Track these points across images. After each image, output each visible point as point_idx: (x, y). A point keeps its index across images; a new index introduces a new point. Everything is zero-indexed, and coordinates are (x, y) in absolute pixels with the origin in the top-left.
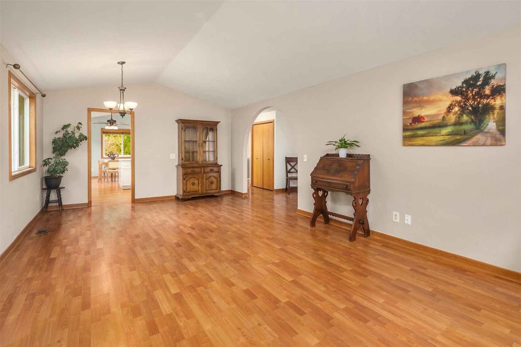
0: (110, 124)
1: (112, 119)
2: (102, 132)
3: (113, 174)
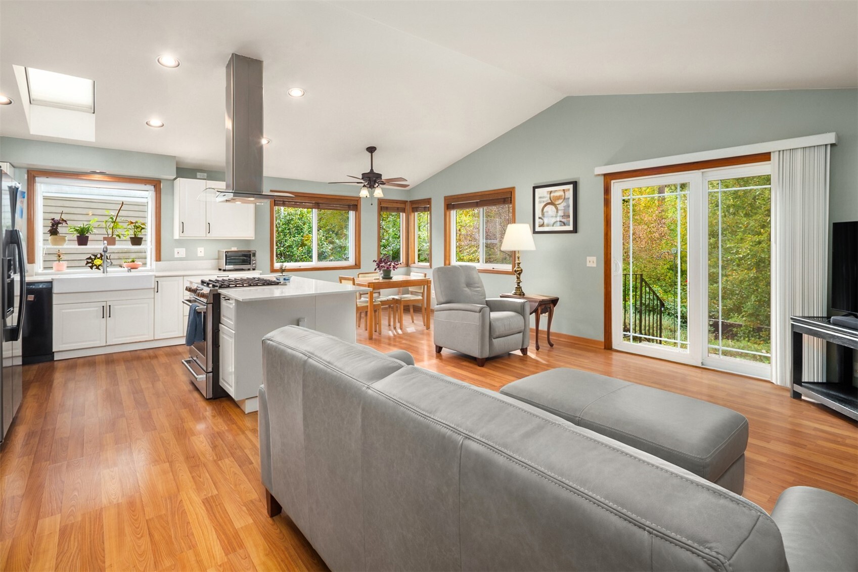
1: (372, 170)
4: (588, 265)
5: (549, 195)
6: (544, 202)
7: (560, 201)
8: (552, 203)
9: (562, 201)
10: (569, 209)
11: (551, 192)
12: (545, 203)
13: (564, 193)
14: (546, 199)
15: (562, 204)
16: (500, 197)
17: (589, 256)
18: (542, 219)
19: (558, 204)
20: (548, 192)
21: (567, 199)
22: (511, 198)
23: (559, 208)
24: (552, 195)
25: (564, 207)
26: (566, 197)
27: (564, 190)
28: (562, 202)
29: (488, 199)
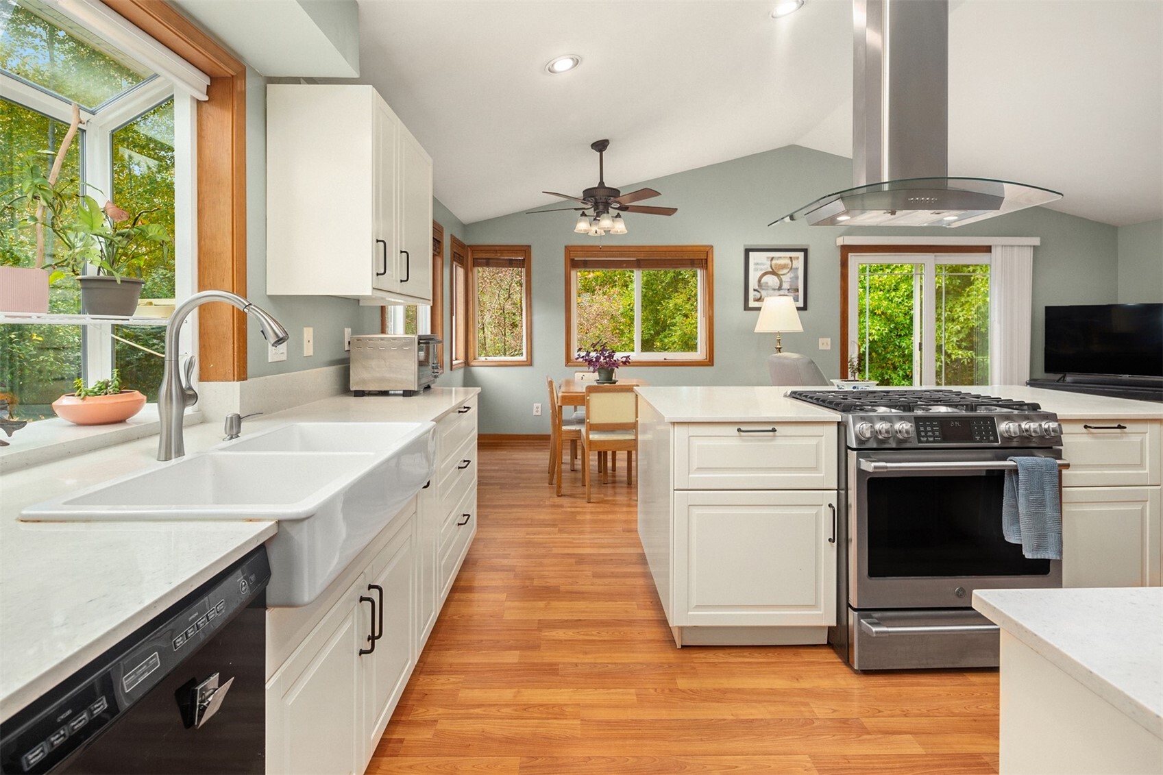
0: (596, 206)
1: (602, 183)
2: (569, 262)
3: (606, 453)
4: (821, 347)
5: (769, 263)
6: (761, 270)
7: (785, 271)
8: (773, 273)
9: (788, 270)
10: (797, 282)
11: (772, 259)
12: (763, 272)
13: (791, 261)
14: (765, 266)
15: (789, 274)
16: (686, 258)
17: (822, 337)
18: (758, 292)
19: (782, 275)
20: (768, 258)
21: (794, 269)
22: (707, 260)
23: (783, 279)
24: (774, 262)
25: (791, 278)
26: (794, 266)
27: (791, 258)
28: (788, 272)
29: (664, 258)
